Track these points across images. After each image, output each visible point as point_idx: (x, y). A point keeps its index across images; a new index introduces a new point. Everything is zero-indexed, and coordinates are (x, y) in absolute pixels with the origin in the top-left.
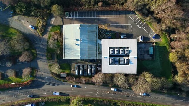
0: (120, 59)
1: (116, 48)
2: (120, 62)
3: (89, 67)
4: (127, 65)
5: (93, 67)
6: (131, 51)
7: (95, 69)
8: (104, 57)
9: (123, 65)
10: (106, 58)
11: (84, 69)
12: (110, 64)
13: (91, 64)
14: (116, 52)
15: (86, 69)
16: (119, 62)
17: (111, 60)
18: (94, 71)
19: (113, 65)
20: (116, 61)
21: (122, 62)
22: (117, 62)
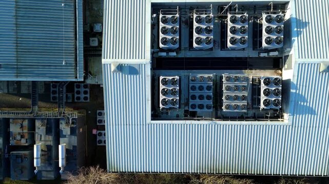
0: (225, 84)
1: (201, 8)
2: (225, 102)
3: (40, 128)
4: (269, 123)
5: (65, 129)
6: (302, 24)
7: (74, 140)
8: (120, 68)
9: (241, 118)
10: (133, 70)
11: (12, 142)
12: (157, 114)
13: (51, 112)
14: (199, 31)
15: (23, 142)
16: (218, 103)
17: (162, 87)
18: (68, 152)
19: (178, 118)
20: (197, 93)
21: (236, 98)
22: (206, 102)
